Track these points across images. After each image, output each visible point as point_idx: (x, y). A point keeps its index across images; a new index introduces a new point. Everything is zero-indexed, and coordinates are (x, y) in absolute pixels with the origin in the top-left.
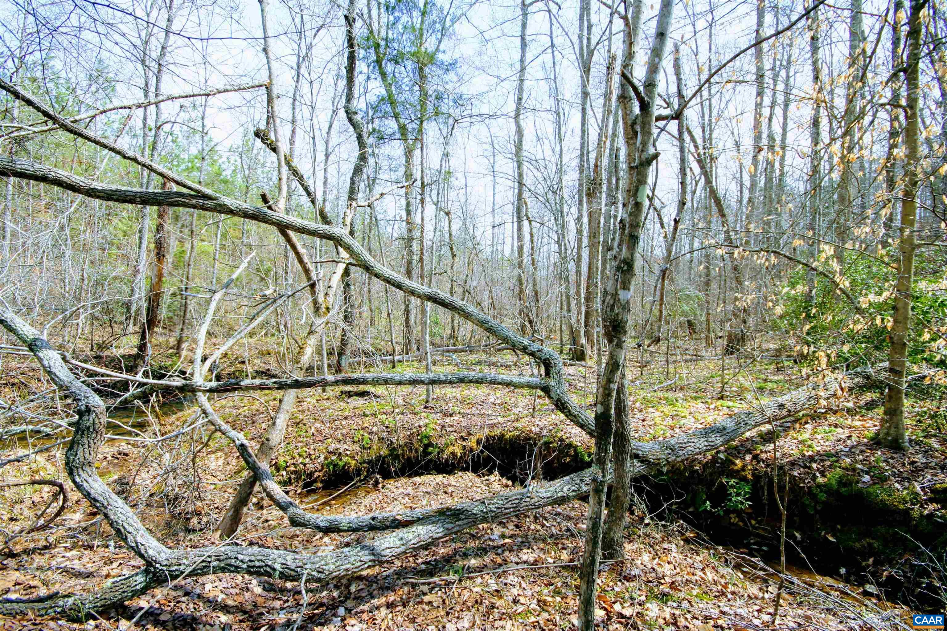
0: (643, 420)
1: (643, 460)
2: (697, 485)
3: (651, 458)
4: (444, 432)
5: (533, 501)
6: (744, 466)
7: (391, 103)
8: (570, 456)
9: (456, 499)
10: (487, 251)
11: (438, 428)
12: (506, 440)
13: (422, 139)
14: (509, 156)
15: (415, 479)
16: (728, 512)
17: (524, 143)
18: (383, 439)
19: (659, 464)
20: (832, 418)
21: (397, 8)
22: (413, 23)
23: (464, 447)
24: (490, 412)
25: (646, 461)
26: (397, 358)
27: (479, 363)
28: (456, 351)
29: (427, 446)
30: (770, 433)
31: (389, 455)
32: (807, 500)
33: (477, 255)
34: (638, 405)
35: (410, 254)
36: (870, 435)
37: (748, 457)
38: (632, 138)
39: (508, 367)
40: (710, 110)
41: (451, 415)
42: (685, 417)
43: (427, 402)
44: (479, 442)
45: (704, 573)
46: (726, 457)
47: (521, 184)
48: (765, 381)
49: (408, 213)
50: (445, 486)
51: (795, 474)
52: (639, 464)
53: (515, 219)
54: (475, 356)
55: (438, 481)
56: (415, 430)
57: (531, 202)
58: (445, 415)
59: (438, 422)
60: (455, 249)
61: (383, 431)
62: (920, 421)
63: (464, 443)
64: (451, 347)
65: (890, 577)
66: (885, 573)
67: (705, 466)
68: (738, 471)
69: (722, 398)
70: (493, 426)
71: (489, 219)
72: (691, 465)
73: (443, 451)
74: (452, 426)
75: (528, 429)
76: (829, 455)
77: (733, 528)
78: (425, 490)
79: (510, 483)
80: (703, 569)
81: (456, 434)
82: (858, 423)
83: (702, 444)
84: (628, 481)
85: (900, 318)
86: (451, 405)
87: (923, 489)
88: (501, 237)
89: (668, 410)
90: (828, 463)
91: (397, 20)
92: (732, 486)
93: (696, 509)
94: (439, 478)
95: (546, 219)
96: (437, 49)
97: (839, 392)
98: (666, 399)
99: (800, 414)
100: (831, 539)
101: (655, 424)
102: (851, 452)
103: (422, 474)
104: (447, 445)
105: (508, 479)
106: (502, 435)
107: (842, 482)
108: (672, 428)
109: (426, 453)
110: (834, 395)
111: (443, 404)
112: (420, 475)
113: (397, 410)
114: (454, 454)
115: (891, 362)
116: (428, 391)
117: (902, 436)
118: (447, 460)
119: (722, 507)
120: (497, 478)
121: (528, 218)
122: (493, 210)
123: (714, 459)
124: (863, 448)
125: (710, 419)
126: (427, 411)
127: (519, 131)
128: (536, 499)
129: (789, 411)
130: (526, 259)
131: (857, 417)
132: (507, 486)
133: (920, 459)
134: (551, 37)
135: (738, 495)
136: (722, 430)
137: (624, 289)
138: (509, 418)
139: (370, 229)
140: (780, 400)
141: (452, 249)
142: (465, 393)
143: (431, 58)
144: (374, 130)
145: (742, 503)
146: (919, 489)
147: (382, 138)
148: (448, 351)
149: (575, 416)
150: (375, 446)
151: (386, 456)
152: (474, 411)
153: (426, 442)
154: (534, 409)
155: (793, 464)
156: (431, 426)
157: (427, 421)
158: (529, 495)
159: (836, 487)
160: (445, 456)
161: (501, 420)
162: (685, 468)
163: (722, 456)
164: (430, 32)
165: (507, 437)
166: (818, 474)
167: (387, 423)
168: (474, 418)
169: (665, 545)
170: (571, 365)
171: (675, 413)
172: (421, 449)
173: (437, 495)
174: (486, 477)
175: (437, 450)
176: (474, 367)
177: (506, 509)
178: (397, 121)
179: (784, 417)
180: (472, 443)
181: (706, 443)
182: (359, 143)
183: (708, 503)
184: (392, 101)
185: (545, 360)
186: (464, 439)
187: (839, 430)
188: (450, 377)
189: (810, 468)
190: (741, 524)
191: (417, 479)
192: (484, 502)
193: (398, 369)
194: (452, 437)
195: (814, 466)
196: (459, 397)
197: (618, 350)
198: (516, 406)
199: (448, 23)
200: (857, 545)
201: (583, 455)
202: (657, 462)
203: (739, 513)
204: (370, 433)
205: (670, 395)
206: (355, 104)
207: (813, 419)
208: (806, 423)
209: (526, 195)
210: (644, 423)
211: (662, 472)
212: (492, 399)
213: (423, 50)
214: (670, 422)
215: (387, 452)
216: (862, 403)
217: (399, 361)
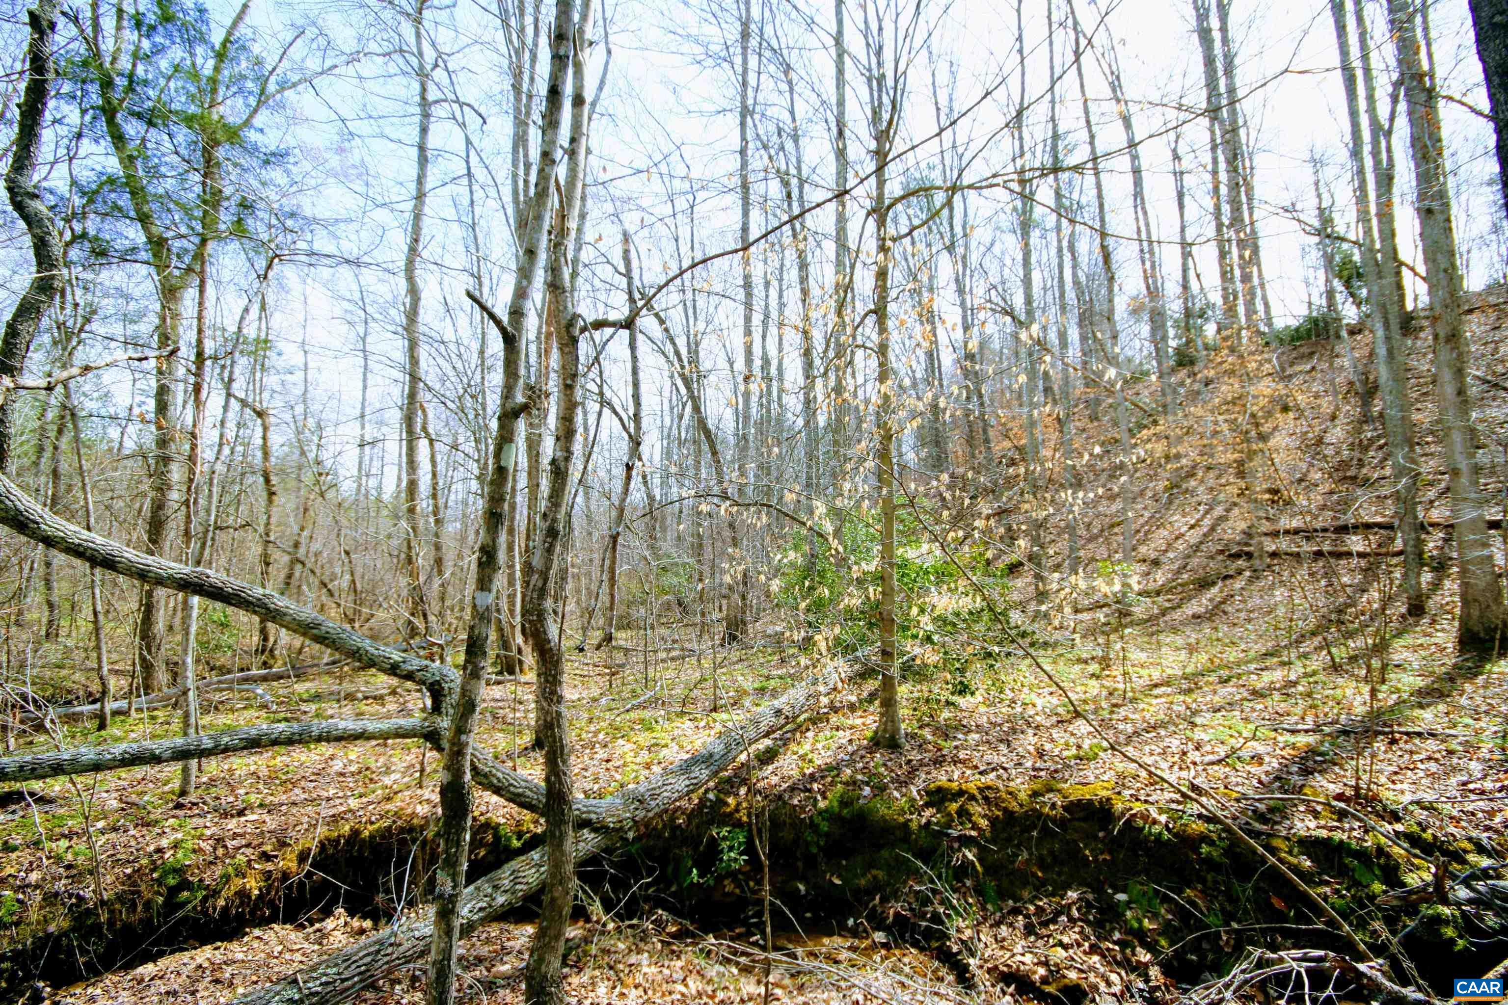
0: (608, 761)
1: (598, 828)
2: (680, 847)
3: (610, 821)
4: (220, 852)
5: (401, 949)
6: (739, 804)
7: (133, 193)
8: (486, 845)
9: (241, 990)
10: (347, 487)
11: (206, 846)
12: (364, 840)
13: (203, 271)
14: (392, 328)
15: (140, 970)
16: (720, 879)
17: (421, 311)
18: (56, 894)
19: (621, 828)
20: (834, 719)
21: (160, 29)
22: (194, 64)
23: (268, 875)
24: (332, 792)
25: (603, 827)
26: (110, 706)
27: (317, 697)
28: (265, 679)
29: (174, 891)
30: (768, 750)
31: (73, 929)
32: (809, 837)
33: (322, 495)
34: (601, 736)
35: (162, 488)
36: (869, 734)
37: (743, 791)
38: (567, 345)
39: (379, 699)
40: (695, 313)
41: (241, 813)
42: (666, 746)
43: (183, 793)
44: (302, 857)
45: (686, 986)
46: (717, 797)
47: (415, 378)
48: (768, 678)
49: (162, 407)
50: (216, 968)
51: (796, 802)
52: (592, 835)
53: (404, 436)
54: (308, 685)
55: (199, 960)
56: (145, 861)
57: (433, 409)
58: (225, 815)
59: (208, 832)
60: (274, 480)
61: (57, 878)
62: (915, 710)
63: (270, 866)
64: (254, 672)
65: (897, 914)
66: (892, 911)
67: (690, 816)
68: (731, 814)
69: (715, 710)
70: (335, 819)
71: (353, 431)
72: (673, 819)
73: (216, 893)
74: (242, 835)
75: (409, 811)
76: (829, 768)
77: (728, 900)
78: (163, 989)
79: (368, 924)
80: (684, 980)
81: (249, 851)
82: (859, 721)
83: (681, 784)
84: (570, 868)
85: (888, 590)
86: (242, 791)
87: (919, 792)
88: (377, 464)
89: (644, 738)
90: (829, 779)
91: (158, 50)
92: (725, 838)
93: (680, 885)
94: (204, 954)
95: (461, 440)
96: (247, 123)
97: (840, 685)
98: (642, 721)
99: (802, 718)
100: (838, 882)
101: (625, 765)
102: (851, 763)
103: (161, 954)
104: (227, 878)
105: (364, 917)
106: (355, 833)
107: (845, 802)
108: (648, 766)
109: (172, 905)
110: (835, 689)
111: (222, 791)
112: (153, 958)
113: (101, 824)
114: (243, 894)
115: (883, 642)
116: (186, 771)
117: (899, 729)
118: (225, 910)
119: (712, 873)
120: (342, 921)
121: (427, 435)
122: (363, 416)
123: (703, 800)
124: (863, 752)
125: (698, 744)
126: (180, 813)
127: (414, 292)
128: (407, 945)
129: (787, 717)
130: (424, 504)
131: (860, 713)
132: (362, 931)
133: (915, 756)
134: (467, 162)
135: (731, 849)
136: (706, 759)
137: (482, 589)
138: (371, 798)
139: (60, 432)
140: (777, 703)
141: (267, 481)
142: (279, 761)
143: (233, 135)
144: (84, 235)
145: (736, 860)
146: (915, 793)
147: (103, 254)
148: (246, 680)
149: (486, 776)
150: (34, 916)
151: (64, 934)
152: (298, 794)
153: (172, 881)
154: (422, 771)
155: (793, 789)
156: (189, 845)
157: (179, 836)
158: (392, 940)
159: (837, 810)
160: (221, 902)
161: (353, 803)
162: (664, 826)
163: (711, 796)
164: (234, 89)
165: (366, 833)
166: (819, 797)
167: (70, 856)
168: (294, 810)
169: (633, 959)
170: (499, 683)
171: (653, 741)
172: (160, 900)
173: (193, 993)
174: (317, 926)
175: (201, 894)
176: (304, 707)
177: (343, 981)
178: (146, 229)
179: (783, 726)
180: (288, 862)
181: (687, 782)
182: (38, 254)
183: (695, 871)
184: (137, 192)
185: (432, 684)
186: (266, 857)
187: (841, 733)
188: (226, 739)
189: (810, 790)
190: (737, 891)
191: (148, 969)
192: (295, 981)
193: (114, 730)
194: (241, 859)
195: (815, 786)
196: (264, 772)
197: (473, 682)
198: (388, 771)
199: (272, 87)
200: (863, 882)
201: (509, 839)
202: (618, 825)
203: (733, 875)
204: (22, 888)
205: (646, 714)
206: (36, 178)
207: (815, 723)
208: (808, 730)
209: (423, 396)
210: (609, 765)
211: (627, 839)
212: (337, 766)
213: (215, 117)
214: (644, 756)
215: (65, 924)
216: (865, 694)
217: (116, 713)
